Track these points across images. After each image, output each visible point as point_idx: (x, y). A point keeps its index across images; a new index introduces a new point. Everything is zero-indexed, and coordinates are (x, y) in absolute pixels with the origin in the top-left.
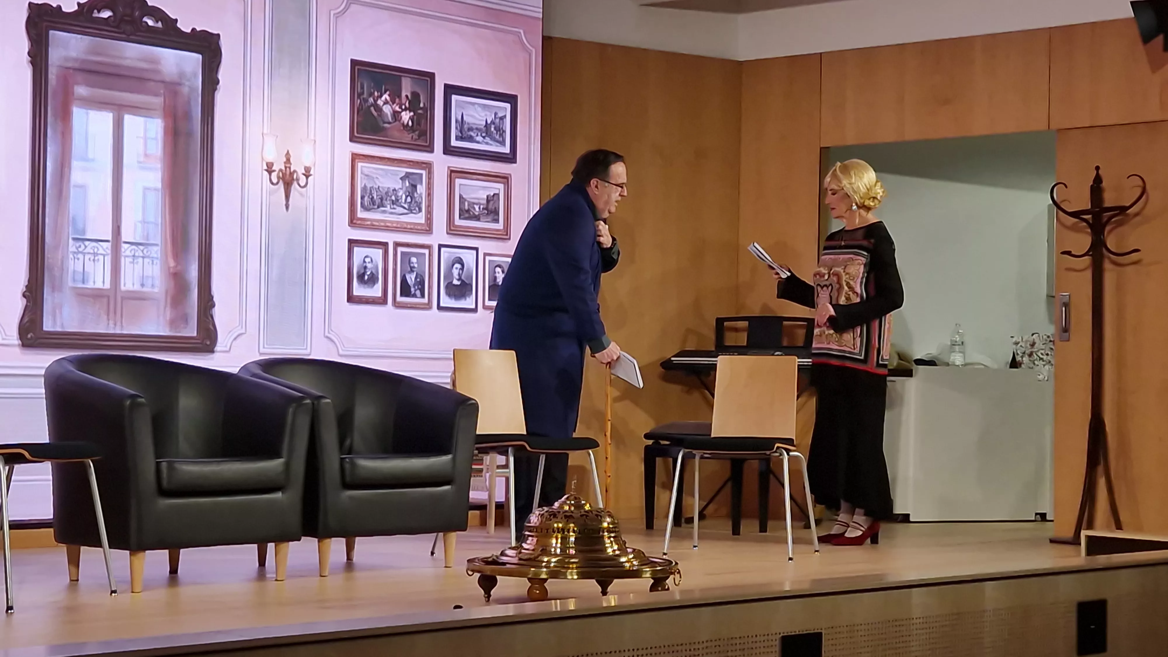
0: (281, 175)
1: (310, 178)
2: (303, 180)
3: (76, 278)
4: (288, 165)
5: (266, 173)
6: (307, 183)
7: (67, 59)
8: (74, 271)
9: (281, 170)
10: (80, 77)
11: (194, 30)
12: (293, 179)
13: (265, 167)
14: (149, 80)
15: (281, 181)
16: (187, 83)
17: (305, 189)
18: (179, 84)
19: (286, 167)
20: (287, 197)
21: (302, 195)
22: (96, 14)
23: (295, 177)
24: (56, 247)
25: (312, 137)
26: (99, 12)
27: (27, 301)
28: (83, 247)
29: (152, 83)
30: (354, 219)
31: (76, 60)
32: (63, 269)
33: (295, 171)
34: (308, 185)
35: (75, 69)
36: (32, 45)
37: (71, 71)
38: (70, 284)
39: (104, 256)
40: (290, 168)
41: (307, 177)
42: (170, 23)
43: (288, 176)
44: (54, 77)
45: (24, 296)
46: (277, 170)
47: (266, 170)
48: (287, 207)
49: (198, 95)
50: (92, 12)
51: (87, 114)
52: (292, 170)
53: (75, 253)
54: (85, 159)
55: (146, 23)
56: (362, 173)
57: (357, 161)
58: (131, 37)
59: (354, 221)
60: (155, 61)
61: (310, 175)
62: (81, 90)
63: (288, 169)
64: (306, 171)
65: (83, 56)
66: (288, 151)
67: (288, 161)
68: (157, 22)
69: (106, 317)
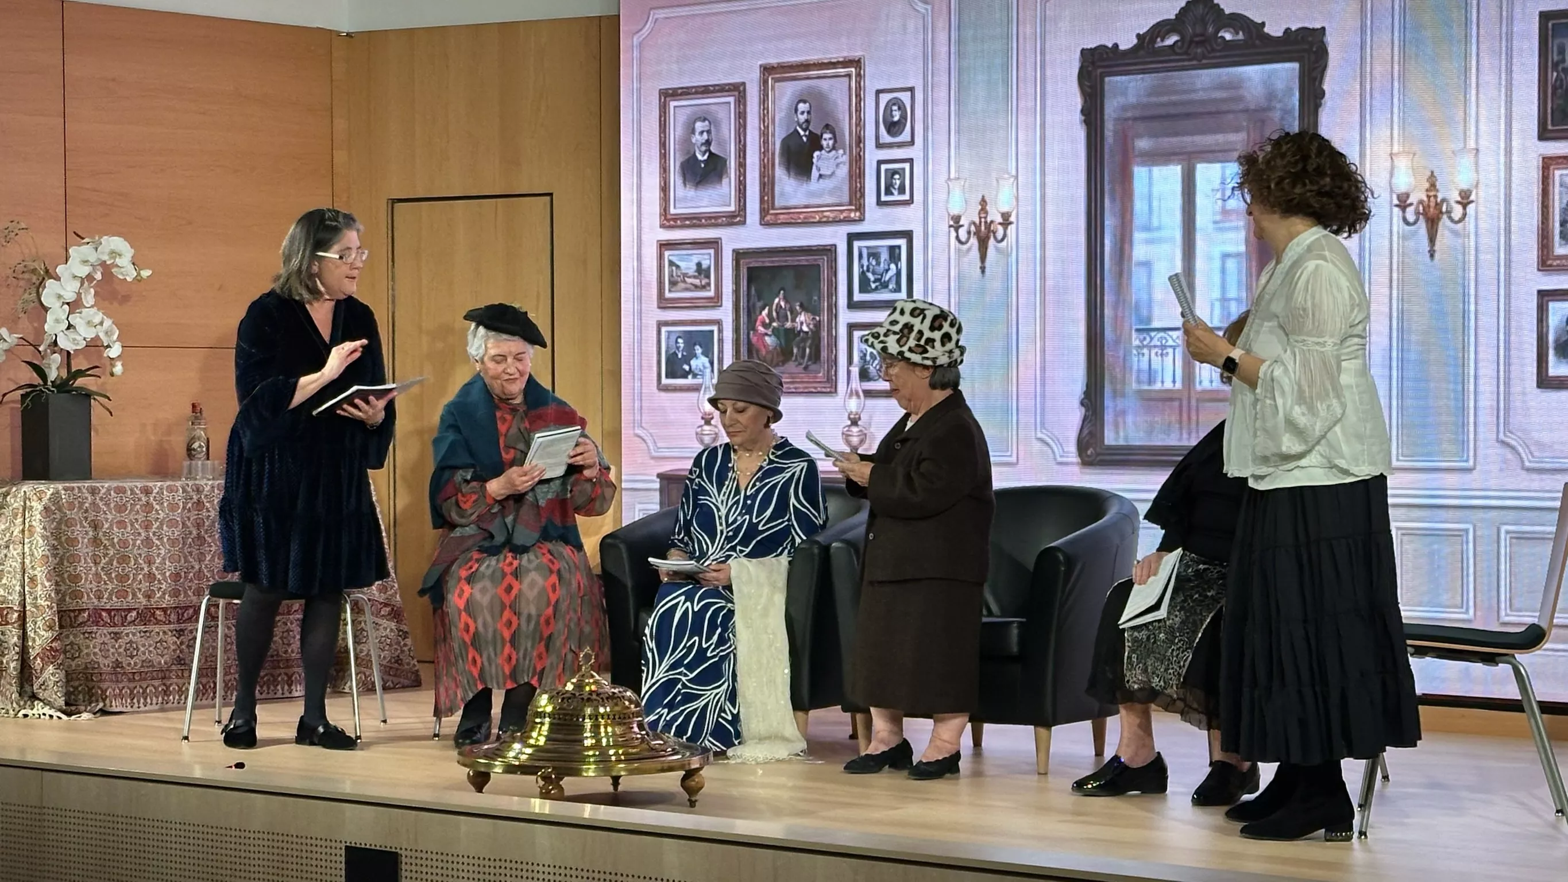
0: (1421, 208)
1: (1471, 208)
2: (1457, 212)
3: (1141, 377)
4: (1432, 194)
5: (1396, 210)
6: (1465, 215)
7: (1124, 108)
8: (1139, 371)
9: (1421, 202)
10: (1141, 126)
11: (1287, 31)
12: (1441, 212)
13: (1396, 202)
14: (1228, 112)
15: (1421, 217)
16: (1278, 106)
17: (1460, 225)
18: (1269, 109)
19: (1429, 197)
20: (1432, 240)
21: (1456, 233)
22: (1159, 44)
23: (1444, 209)
24: (1117, 342)
25: (1472, 144)
26: (1162, 40)
27: (1087, 411)
28: (1148, 339)
29: (1231, 116)
30: (1548, 259)
31: (1134, 107)
32: (1125, 367)
33: (1444, 200)
34: (1467, 219)
35: (1135, 119)
36: (1085, 101)
37: (1130, 122)
38: (1134, 386)
39: (1174, 348)
40: (1436, 196)
41: (1465, 206)
42: (1254, 30)
43: (1432, 210)
44: (1111, 134)
45: (1082, 404)
46: (1415, 203)
47: (1397, 206)
48: (1432, 256)
49: (1294, 118)
50: (1155, 42)
51: (1150, 171)
52: (1439, 200)
53: (1139, 347)
54: (1148, 228)
55: (1223, 38)
56: (1561, 186)
57: (1552, 168)
58: (1204, 61)
59: (1549, 262)
60: (1234, 85)
61: (1472, 202)
62: (1143, 144)
63: (1432, 199)
64: (1462, 198)
65: (1145, 100)
66: (1432, 172)
67: (1433, 186)
68: (1237, 33)
69: (1177, 426)
